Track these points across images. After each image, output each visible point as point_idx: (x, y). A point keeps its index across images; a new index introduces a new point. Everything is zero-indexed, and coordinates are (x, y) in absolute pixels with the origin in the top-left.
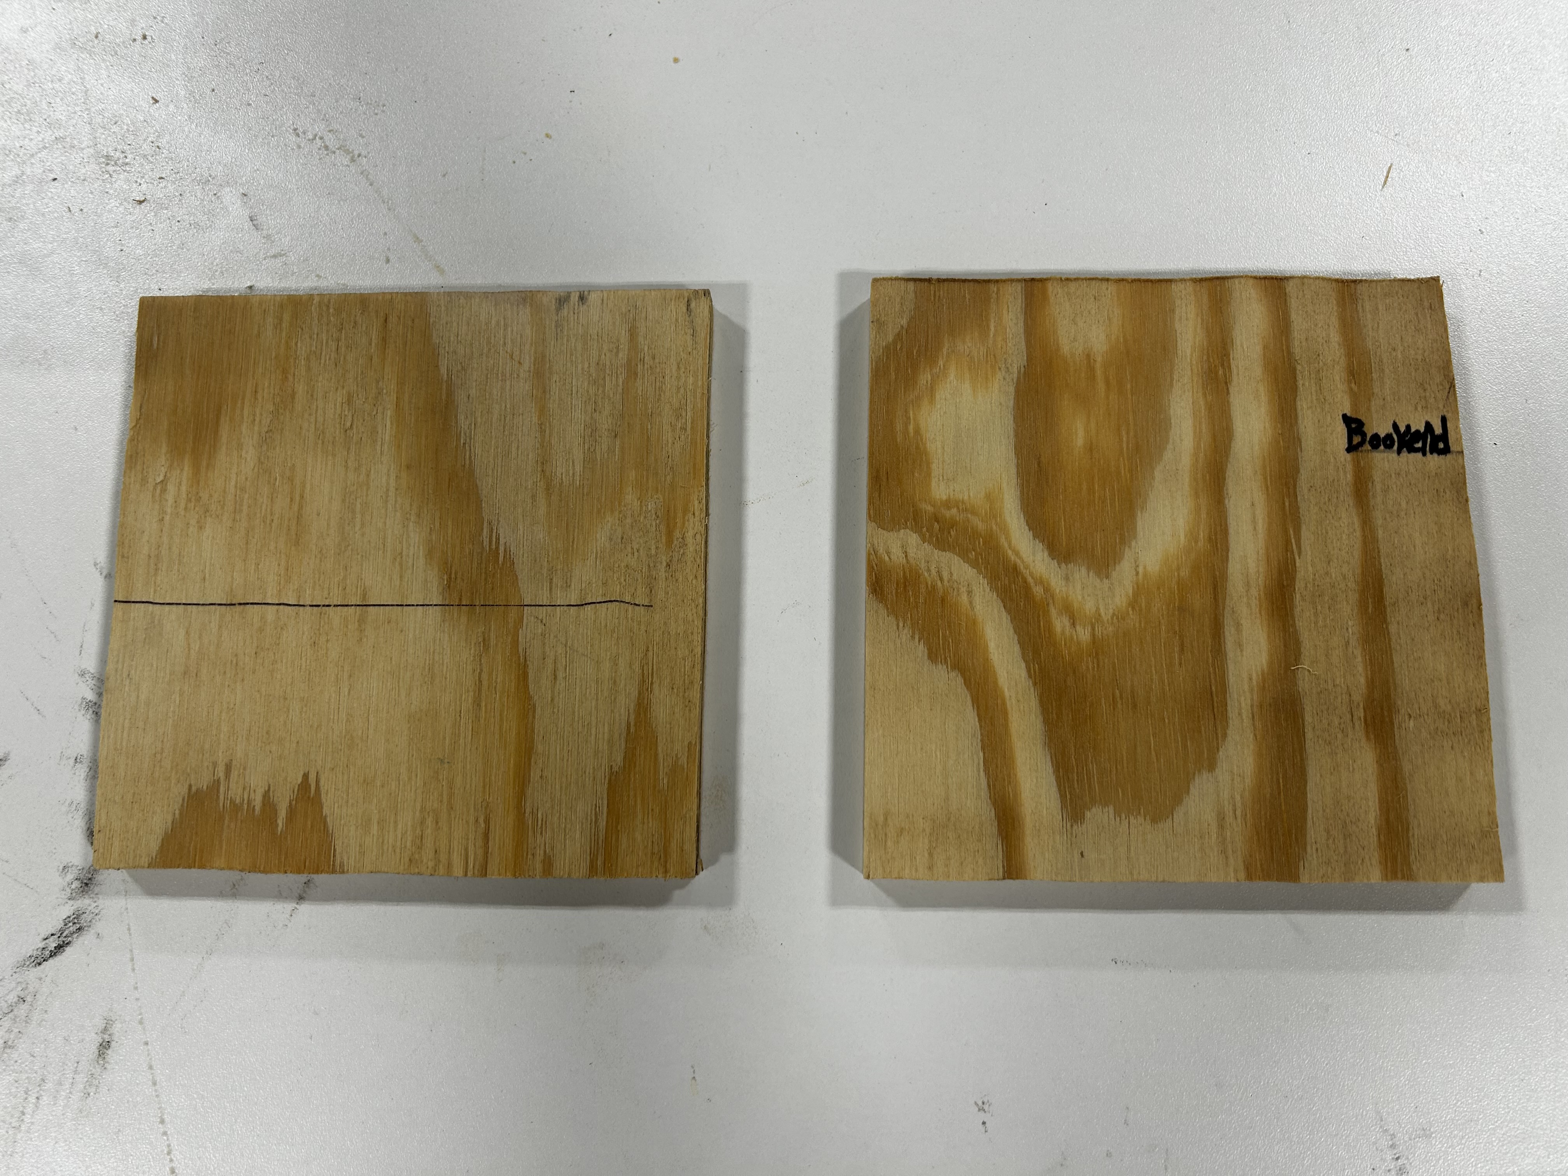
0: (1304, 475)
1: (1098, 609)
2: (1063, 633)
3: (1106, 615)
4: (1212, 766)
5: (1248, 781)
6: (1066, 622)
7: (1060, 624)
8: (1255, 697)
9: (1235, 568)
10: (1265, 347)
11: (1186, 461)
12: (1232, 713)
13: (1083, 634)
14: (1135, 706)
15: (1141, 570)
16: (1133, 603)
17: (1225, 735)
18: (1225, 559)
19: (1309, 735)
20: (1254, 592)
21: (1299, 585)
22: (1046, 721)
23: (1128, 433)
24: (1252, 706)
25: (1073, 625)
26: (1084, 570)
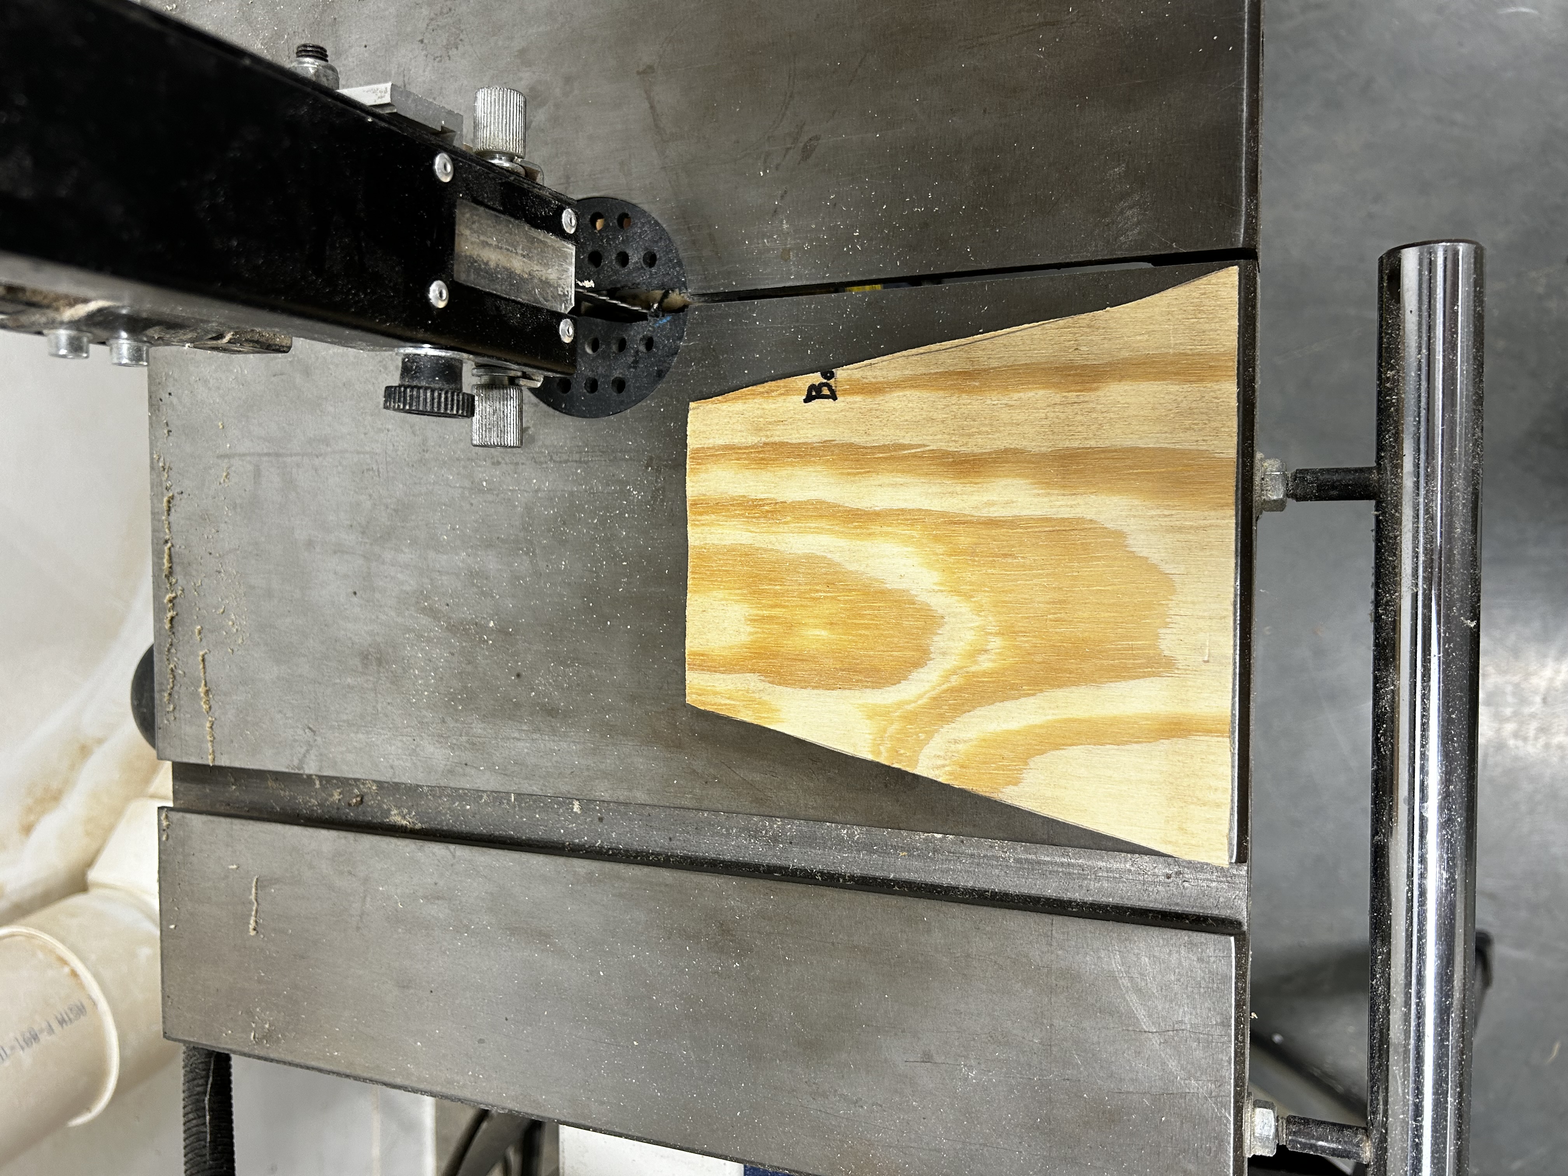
0: (855, 440)
1: (972, 628)
2: (994, 661)
3: (978, 622)
4: (1121, 535)
5: (1136, 502)
6: (982, 658)
7: (985, 664)
8: (1056, 492)
9: (937, 505)
10: (746, 468)
12: (1071, 513)
15: (936, 588)
16: (967, 596)
17: (1091, 521)
18: (929, 512)
19: (1092, 443)
20: (959, 489)
21: (953, 447)
22: (1075, 684)
23: (818, 590)
24: (1064, 495)
25: (986, 651)
26: (936, 638)
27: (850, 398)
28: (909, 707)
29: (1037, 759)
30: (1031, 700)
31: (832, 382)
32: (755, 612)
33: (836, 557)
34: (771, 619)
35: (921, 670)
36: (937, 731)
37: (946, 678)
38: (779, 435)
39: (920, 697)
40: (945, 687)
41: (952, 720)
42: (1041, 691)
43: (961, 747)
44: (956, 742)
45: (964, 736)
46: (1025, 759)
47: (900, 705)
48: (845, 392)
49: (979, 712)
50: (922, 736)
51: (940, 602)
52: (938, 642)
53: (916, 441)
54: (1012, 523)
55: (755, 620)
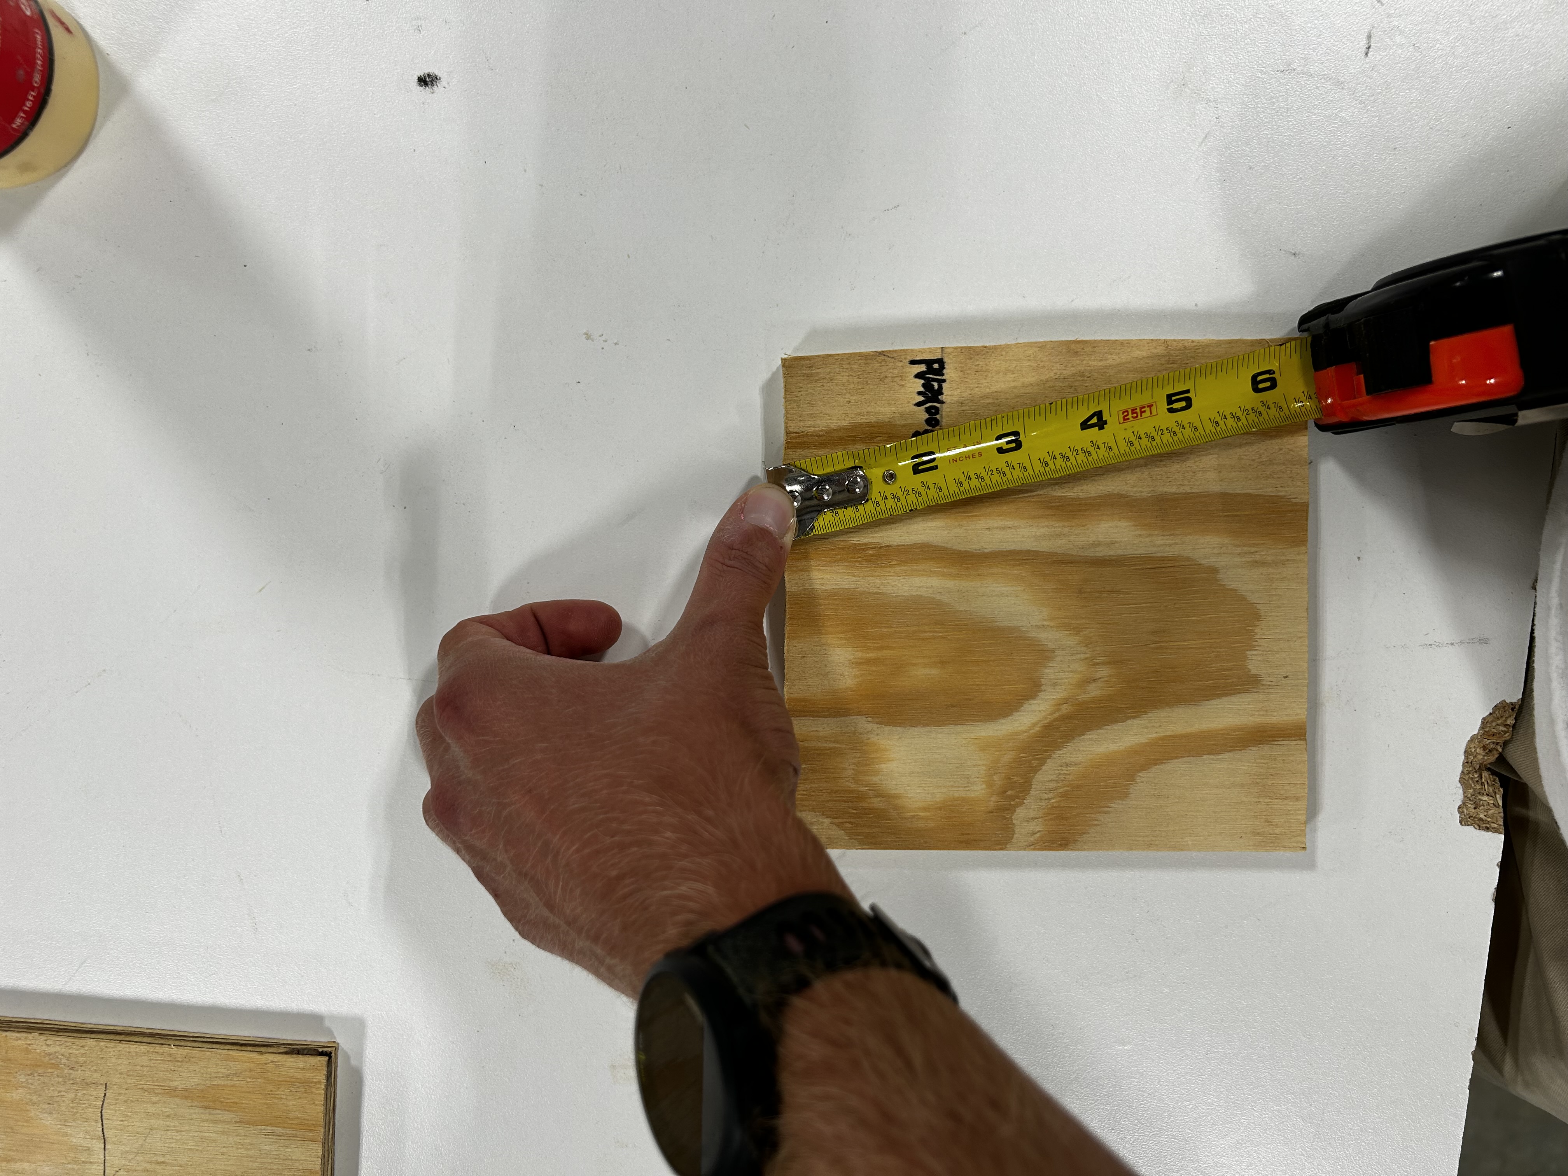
4: (1214, 570)
6: (1093, 686)
7: (1094, 691)
8: (1156, 533)
11: (950, 584)
12: (1169, 552)
13: (1104, 672)
16: (1077, 630)
17: (1188, 559)
18: (1037, 553)
20: (1066, 530)
22: (1175, 704)
23: (925, 632)
24: (1163, 535)
26: (1047, 671)
28: (1022, 737)
29: (1144, 774)
30: (1137, 721)
32: (860, 654)
33: (945, 599)
34: (877, 661)
35: (1033, 701)
36: (1049, 757)
37: (1058, 705)
39: (1034, 725)
40: (1057, 715)
41: (1063, 745)
42: (1145, 713)
43: (1072, 770)
44: (1067, 765)
45: (1075, 759)
46: (1131, 776)
47: (1012, 736)
49: (1088, 736)
50: (1035, 763)
51: (1049, 637)
52: (1049, 673)
54: (1117, 561)
55: (860, 663)
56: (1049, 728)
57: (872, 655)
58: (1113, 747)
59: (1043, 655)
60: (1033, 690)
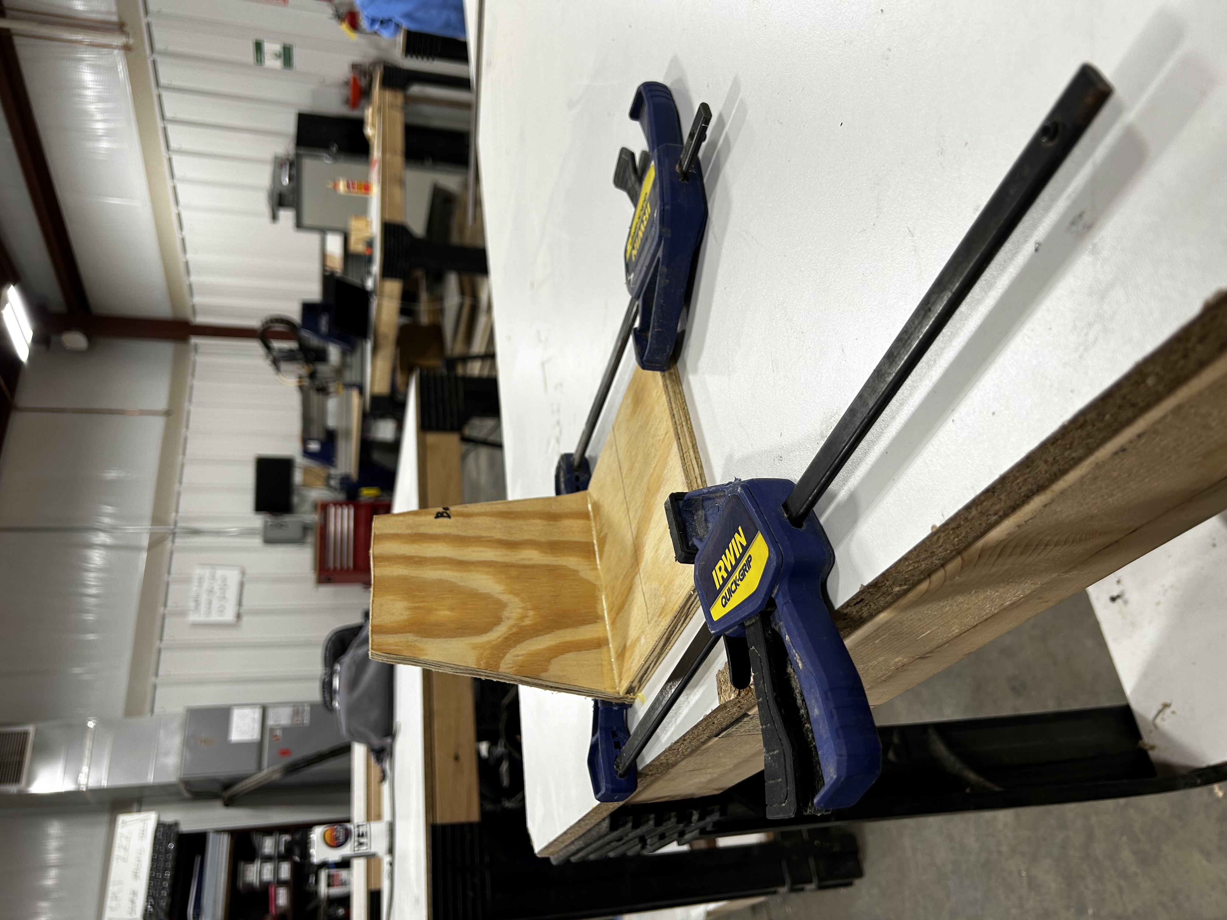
0: (460, 533)
1: (520, 608)
2: (531, 620)
3: (522, 605)
4: (576, 571)
5: (580, 559)
6: (527, 619)
7: (527, 622)
8: (549, 555)
9: (500, 559)
10: (405, 543)
11: (456, 574)
12: (555, 563)
13: (531, 613)
14: (557, 596)
15: (503, 592)
16: (517, 595)
17: (565, 566)
18: (496, 562)
19: (562, 539)
20: (509, 553)
21: (505, 538)
22: (567, 627)
23: (444, 594)
24: (552, 557)
25: (528, 617)
26: (504, 612)
27: (457, 518)
28: (494, 643)
29: (555, 659)
30: (549, 635)
31: (448, 512)
32: (412, 605)
33: (453, 580)
34: (419, 608)
35: (498, 626)
36: (508, 652)
37: (510, 628)
38: (422, 530)
39: (499, 637)
40: (510, 632)
41: (515, 646)
42: (553, 631)
43: (520, 658)
44: (517, 656)
45: (520, 653)
46: (549, 660)
47: (488, 642)
48: (454, 516)
49: (527, 642)
50: (501, 655)
51: (505, 598)
52: (506, 614)
53: (489, 535)
54: (533, 567)
55: (411, 609)
56: (507, 639)
57: (416, 605)
58: (539, 647)
59: (502, 606)
60: (498, 621)
